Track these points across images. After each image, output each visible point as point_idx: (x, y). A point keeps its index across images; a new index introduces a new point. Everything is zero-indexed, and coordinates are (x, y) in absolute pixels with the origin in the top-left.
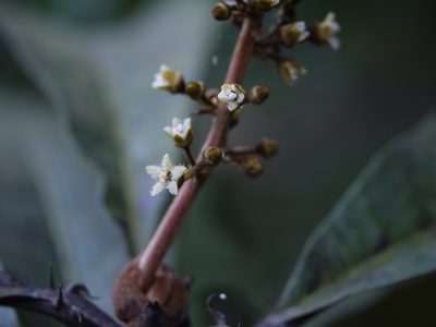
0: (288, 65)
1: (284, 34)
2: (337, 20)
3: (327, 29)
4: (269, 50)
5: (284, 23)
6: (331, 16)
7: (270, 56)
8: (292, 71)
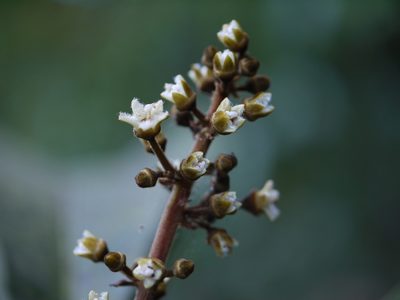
0: (218, 236)
1: (213, 204)
2: (275, 187)
3: (264, 198)
4: (201, 219)
5: (217, 191)
6: (269, 184)
7: (202, 225)
8: (222, 243)
